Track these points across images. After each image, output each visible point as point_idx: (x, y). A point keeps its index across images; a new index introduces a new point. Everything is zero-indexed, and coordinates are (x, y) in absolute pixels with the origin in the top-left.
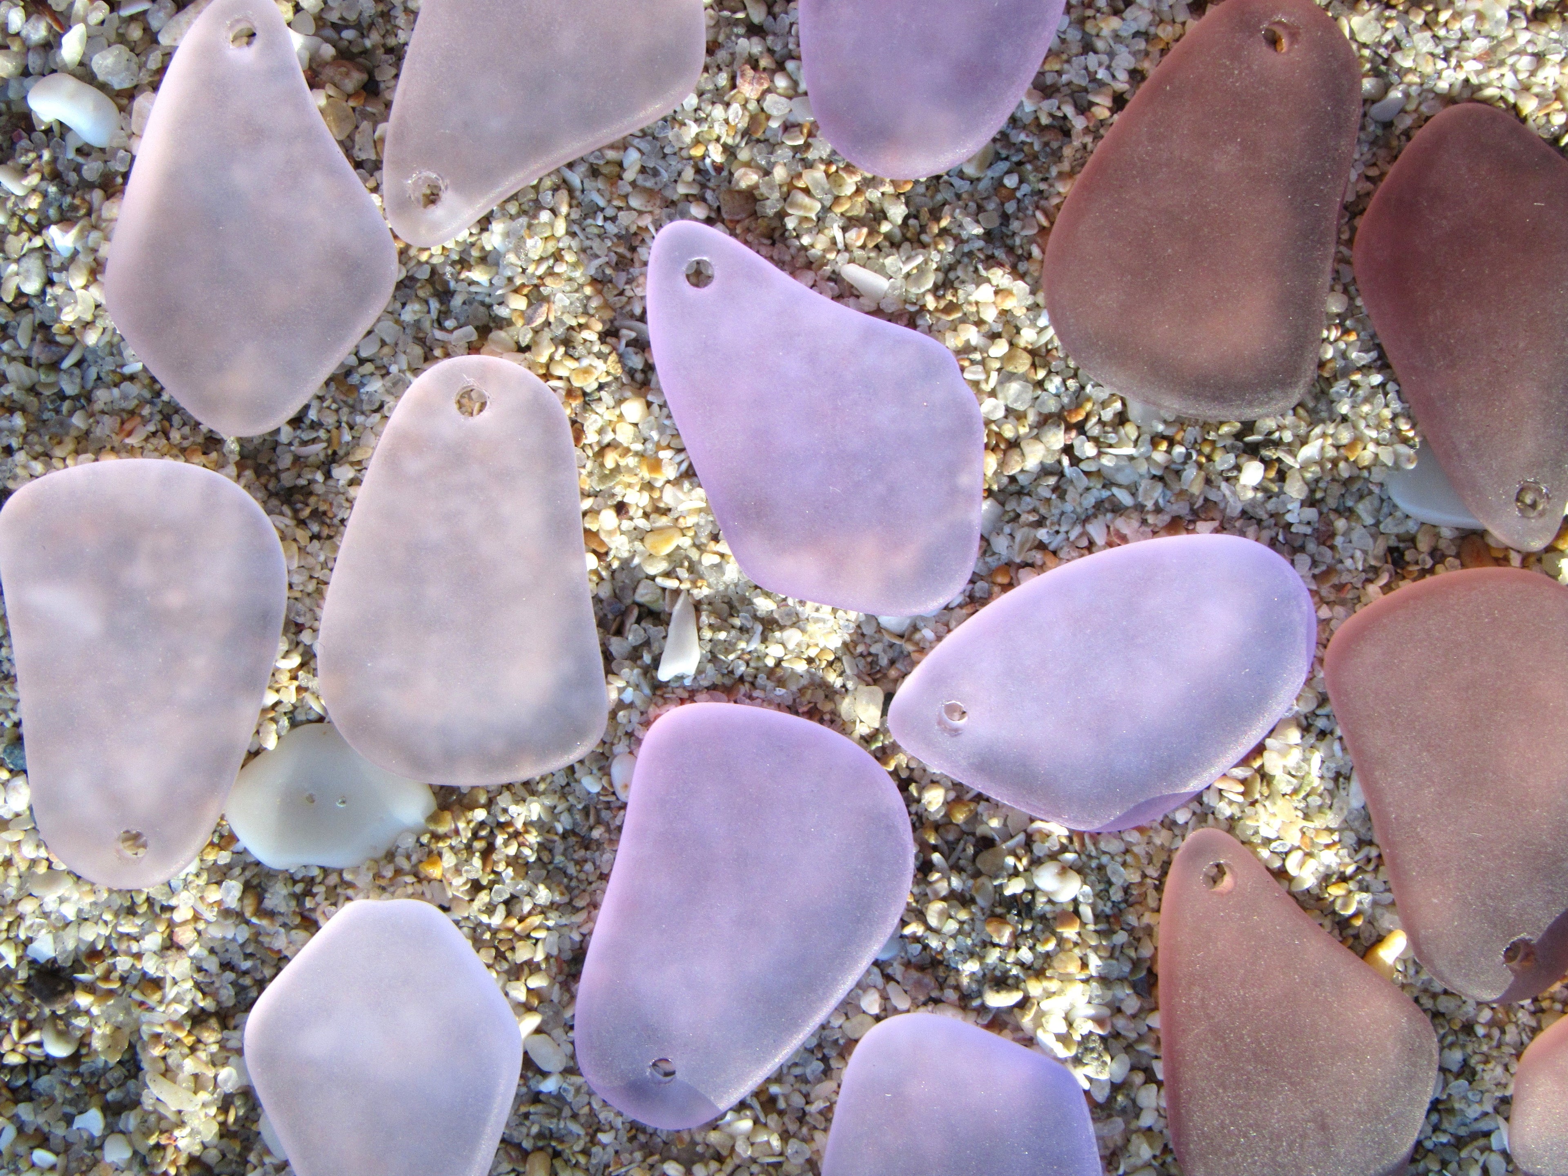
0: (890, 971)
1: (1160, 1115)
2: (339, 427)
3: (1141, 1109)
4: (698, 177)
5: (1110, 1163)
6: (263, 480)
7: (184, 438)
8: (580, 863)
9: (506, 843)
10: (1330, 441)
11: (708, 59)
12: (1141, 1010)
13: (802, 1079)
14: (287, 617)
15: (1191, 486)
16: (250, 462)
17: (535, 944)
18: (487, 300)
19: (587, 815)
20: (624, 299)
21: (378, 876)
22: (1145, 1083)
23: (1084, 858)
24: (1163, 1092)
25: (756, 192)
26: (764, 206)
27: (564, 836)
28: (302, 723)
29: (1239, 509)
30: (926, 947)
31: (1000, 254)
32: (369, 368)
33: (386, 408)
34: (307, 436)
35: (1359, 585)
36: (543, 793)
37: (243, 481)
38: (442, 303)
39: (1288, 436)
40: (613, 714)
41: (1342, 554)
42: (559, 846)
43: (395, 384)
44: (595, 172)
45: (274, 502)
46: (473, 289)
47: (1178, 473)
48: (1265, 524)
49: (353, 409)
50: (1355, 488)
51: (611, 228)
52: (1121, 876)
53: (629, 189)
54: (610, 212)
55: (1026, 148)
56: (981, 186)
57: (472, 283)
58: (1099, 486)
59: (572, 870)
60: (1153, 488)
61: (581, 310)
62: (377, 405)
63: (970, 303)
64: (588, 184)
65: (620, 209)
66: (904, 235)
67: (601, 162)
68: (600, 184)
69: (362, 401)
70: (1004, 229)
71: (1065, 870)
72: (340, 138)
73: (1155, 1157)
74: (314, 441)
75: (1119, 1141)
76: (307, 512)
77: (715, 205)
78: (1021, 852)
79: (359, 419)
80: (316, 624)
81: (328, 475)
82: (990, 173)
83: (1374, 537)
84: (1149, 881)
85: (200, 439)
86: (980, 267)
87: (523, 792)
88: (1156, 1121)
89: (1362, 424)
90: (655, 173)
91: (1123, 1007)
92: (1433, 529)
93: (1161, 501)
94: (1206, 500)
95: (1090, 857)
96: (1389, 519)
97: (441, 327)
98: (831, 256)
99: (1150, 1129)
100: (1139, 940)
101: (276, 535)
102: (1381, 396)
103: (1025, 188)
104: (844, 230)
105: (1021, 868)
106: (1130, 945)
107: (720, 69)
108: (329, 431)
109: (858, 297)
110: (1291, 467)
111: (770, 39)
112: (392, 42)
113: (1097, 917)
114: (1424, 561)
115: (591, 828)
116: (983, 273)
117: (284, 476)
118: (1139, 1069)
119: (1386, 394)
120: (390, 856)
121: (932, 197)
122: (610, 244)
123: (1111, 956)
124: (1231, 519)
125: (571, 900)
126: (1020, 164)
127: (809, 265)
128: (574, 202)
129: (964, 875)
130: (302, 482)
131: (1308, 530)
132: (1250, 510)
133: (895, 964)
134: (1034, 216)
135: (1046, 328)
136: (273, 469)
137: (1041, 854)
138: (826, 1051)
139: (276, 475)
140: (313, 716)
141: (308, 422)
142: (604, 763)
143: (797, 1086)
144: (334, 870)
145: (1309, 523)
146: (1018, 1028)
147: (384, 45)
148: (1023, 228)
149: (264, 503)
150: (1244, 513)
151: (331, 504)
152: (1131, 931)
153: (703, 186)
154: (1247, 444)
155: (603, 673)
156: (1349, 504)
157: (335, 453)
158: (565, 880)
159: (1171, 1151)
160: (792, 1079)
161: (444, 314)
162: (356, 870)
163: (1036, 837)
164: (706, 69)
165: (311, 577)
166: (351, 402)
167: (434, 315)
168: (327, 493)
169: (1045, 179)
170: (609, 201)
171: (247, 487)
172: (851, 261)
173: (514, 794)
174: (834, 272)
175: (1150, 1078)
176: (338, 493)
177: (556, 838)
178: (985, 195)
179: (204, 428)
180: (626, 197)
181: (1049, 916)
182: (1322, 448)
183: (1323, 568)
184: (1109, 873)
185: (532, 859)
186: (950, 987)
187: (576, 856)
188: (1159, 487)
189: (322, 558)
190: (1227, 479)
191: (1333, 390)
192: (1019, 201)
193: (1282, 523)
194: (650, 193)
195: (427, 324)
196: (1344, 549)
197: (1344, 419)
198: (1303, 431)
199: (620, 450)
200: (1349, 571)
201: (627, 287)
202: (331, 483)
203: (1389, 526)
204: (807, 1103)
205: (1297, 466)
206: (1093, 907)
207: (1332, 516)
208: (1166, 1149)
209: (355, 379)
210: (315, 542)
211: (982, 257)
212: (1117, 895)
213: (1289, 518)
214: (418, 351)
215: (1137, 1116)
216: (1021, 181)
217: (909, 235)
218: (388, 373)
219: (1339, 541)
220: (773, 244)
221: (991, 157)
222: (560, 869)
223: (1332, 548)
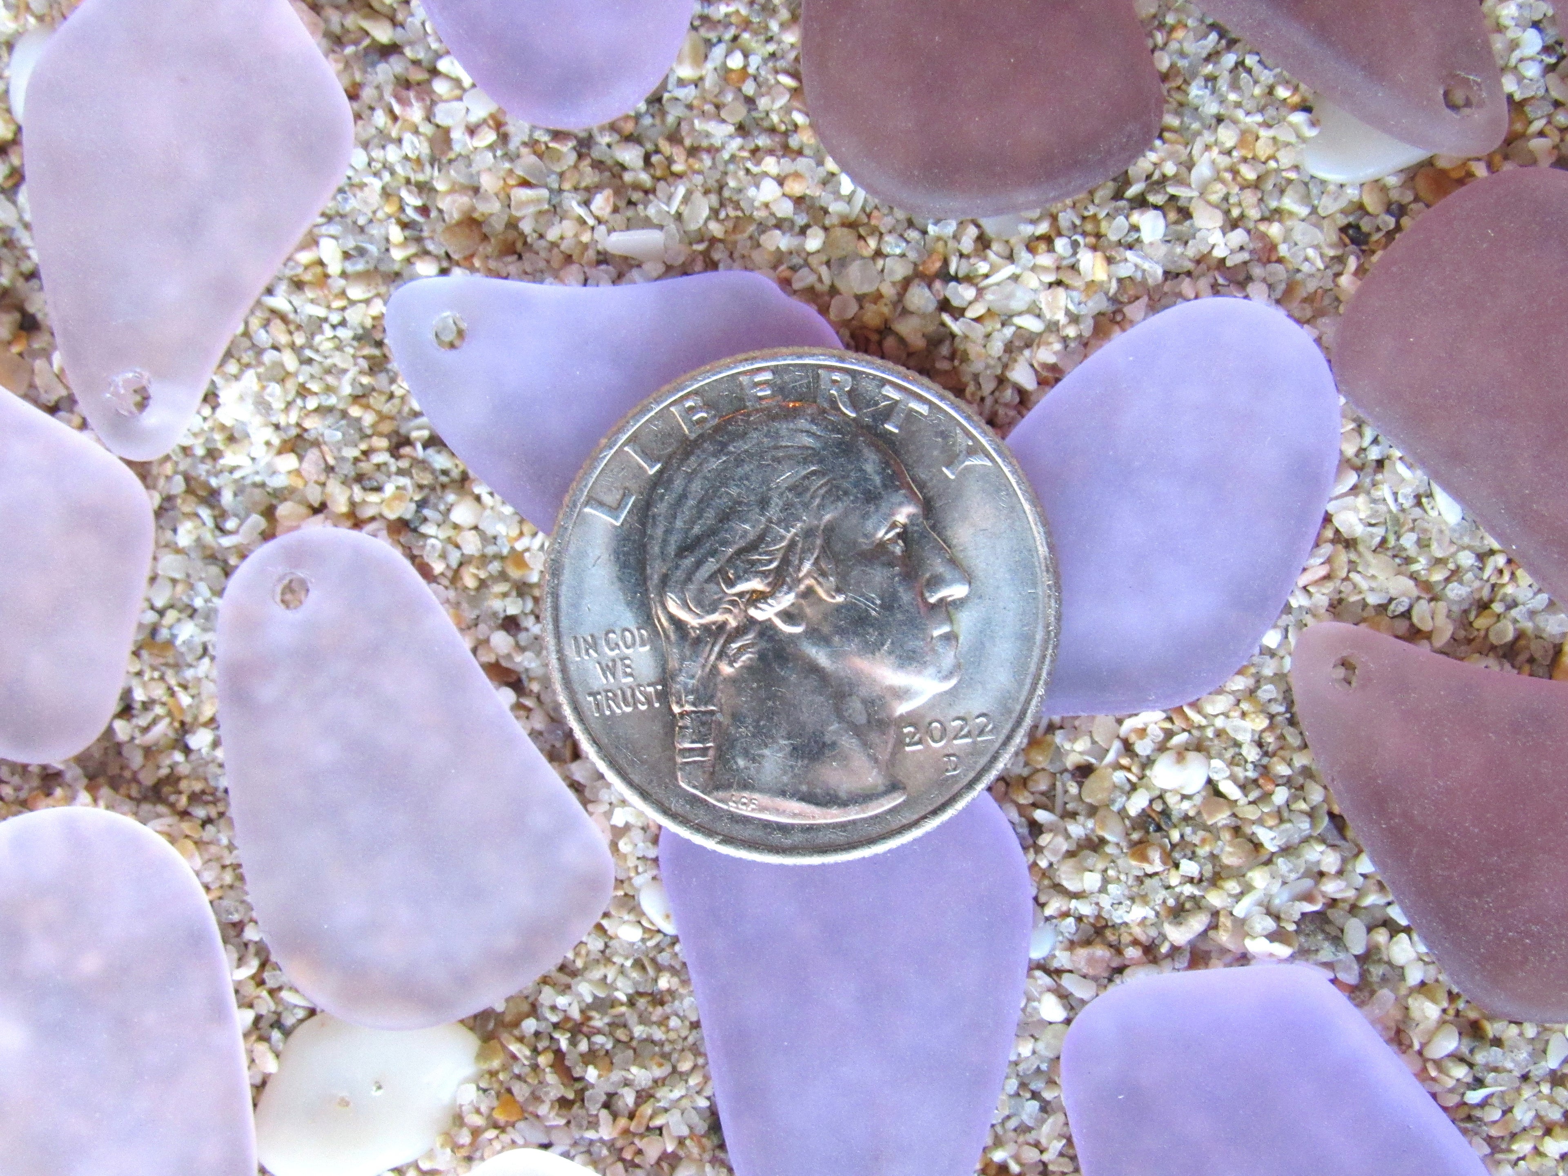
0: (1055, 964)
1: (1426, 963)
2: (172, 693)
3: (1402, 968)
4: (408, 233)
5: (1400, 1043)
6: (123, 790)
7: (17, 789)
8: (663, 1022)
9: (573, 1042)
10: (1215, 150)
11: (356, 105)
12: (1344, 861)
13: (1023, 1129)
14: (220, 923)
15: (1093, 274)
16: (101, 780)
17: (661, 1134)
18: (258, 479)
19: (643, 968)
20: (396, 401)
21: (456, 1147)
22: (1392, 937)
23: (1195, 733)
24: (1415, 937)
25: (476, 215)
26: (490, 225)
27: (631, 1003)
28: (294, 1027)
29: (1159, 272)
30: (1079, 919)
31: (763, 141)
32: (171, 616)
33: (210, 648)
34: (143, 721)
35: (1330, 285)
36: (585, 968)
37: (102, 803)
38: (212, 507)
39: (1170, 169)
40: (614, 846)
41: (1296, 262)
42: (631, 1017)
43: (207, 618)
44: (298, 285)
45: (146, 807)
46: (237, 475)
47: (1073, 267)
48: (1195, 273)
49: (177, 667)
50: (1269, 186)
51: (345, 334)
52: (1245, 730)
53: (342, 282)
54: (335, 318)
55: (733, 19)
56: (708, 84)
57: (232, 470)
58: (999, 326)
59: (658, 1034)
60: (1054, 298)
61: (357, 436)
62: (200, 651)
63: (758, 209)
64: (297, 300)
65: (343, 309)
66: (653, 177)
67: (300, 270)
68: (310, 294)
69: (182, 654)
70: (755, 114)
71: (1181, 755)
72: (22, 392)
73: (1444, 1011)
74: (155, 721)
75: (1397, 1014)
76: (183, 801)
77: (442, 253)
78: (1125, 761)
79: (189, 674)
80: (254, 914)
81: (187, 750)
82: (709, 66)
83: (1317, 226)
84: (1279, 718)
85: (36, 782)
86: (749, 165)
87: (564, 979)
88: (1425, 972)
89: (1240, 114)
90: (362, 252)
91: (1324, 869)
92: (1378, 185)
93: (1071, 307)
94: (1120, 281)
95: (1200, 728)
96: (1324, 199)
97: (223, 531)
98: (586, 238)
99: (1423, 984)
100: (1302, 788)
101: (163, 841)
102: (1244, 75)
103: (755, 61)
104: (587, 203)
105: (1134, 779)
106: (1294, 798)
107: (372, 109)
108: (164, 704)
109: (639, 266)
110: (1191, 198)
111: (408, 52)
112: (26, 267)
113: (1243, 787)
114: (1385, 222)
115: (656, 981)
116: (755, 170)
117: (141, 776)
118: (1377, 926)
119: (1249, 71)
120: (459, 1119)
121: (663, 121)
122: (351, 351)
123: (1282, 821)
124: (1158, 287)
125: (674, 1068)
126: (735, 38)
127: (568, 259)
128: (292, 327)
129: (1081, 819)
130: (164, 772)
131: (1245, 256)
132: (1172, 268)
133: (1057, 953)
134: (778, 82)
135: (853, 193)
136: (127, 774)
137: (1148, 752)
138: (1033, 1086)
139: (135, 779)
140: (301, 1014)
141: (137, 706)
142: (631, 903)
143: (1021, 1139)
144: (409, 1165)
145: (1242, 248)
146: (1223, 951)
147: (22, 274)
148: (773, 102)
149: (136, 814)
150: (1167, 274)
151: (206, 779)
152: (1288, 782)
153: (419, 240)
154: (1130, 200)
155: (580, 807)
156: (1273, 204)
157: (183, 724)
158: (657, 1049)
159: (1458, 995)
160: (1012, 1135)
161: (221, 516)
162: (430, 1154)
163: (1133, 738)
164: (358, 117)
165: (224, 867)
166: (171, 661)
167: (210, 523)
168: (194, 769)
169: (769, 40)
170: (329, 307)
171: (109, 807)
172: (609, 232)
173: (554, 985)
174: (599, 253)
175: (1394, 929)
176: (207, 764)
177: (623, 1009)
178: (717, 90)
179: (34, 769)
180: (343, 294)
181: (1191, 813)
182: (1213, 162)
183: (1283, 286)
184: (1232, 734)
185: (609, 1046)
186: (1127, 946)
187: (654, 1018)
188: (1060, 291)
189: (225, 841)
190: (1130, 247)
191: (1191, 97)
192: (755, 79)
193: (1214, 263)
194: (365, 276)
195: (208, 538)
196: (1294, 255)
197: (1219, 119)
198: (1183, 152)
199: (474, 562)
200: (1312, 276)
201: (394, 387)
202: (193, 757)
203: (1329, 206)
204: (1042, 1152)
205: (1195, 194)
206: (1233, 778)
207: (1263, 227)
208: (1452, 997)
209: (164, 634)
210: (209, 827)
211: (746, 154)
212: (1251, 754)
213: (1218, 253)
214: (215, 570)
215: (1403, 978)
216: (746, 56)
217: (659, 173)
218: (195, 611)
219: (1283, 250)
220: (520, 257)
221: (702, 49)
222: (645, 1040)
223: (1280, 261)
